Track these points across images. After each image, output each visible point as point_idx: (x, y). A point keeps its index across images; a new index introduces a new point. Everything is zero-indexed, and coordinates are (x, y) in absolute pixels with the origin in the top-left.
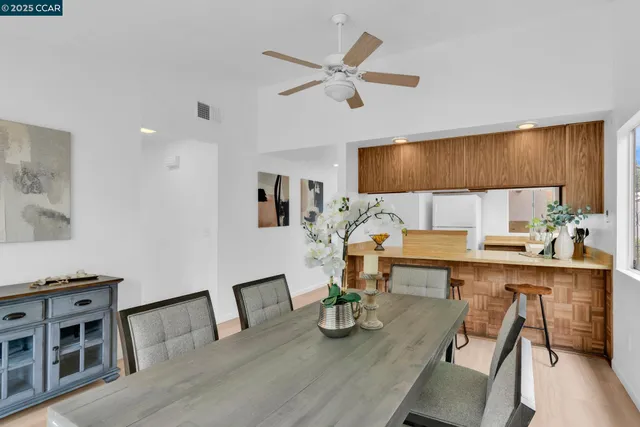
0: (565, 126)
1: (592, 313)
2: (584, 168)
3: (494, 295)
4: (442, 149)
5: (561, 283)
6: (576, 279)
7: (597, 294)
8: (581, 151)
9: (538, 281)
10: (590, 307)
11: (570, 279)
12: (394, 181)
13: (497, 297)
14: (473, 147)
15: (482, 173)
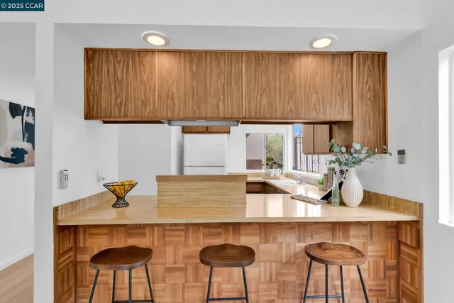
0: (352, 54)
1: (387, 268)
2: (369, 103)
3: (284, 260)
4: (214, 64)
5: (357, 237)
6: (371, 231)
7: (391, 245)
8: (367, 83)
9: (334, 237)
10: (385, 261)
11: (366, 232)
12: (145, 104)
13: (288, 262)
14: (253, 66)
15: (264, 100)
